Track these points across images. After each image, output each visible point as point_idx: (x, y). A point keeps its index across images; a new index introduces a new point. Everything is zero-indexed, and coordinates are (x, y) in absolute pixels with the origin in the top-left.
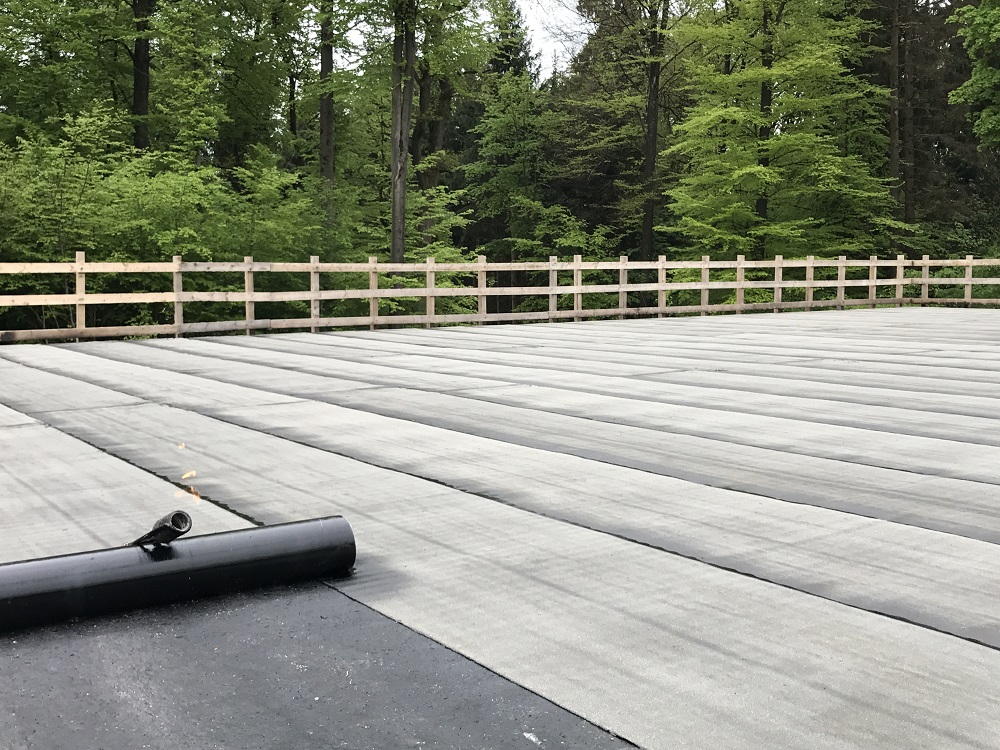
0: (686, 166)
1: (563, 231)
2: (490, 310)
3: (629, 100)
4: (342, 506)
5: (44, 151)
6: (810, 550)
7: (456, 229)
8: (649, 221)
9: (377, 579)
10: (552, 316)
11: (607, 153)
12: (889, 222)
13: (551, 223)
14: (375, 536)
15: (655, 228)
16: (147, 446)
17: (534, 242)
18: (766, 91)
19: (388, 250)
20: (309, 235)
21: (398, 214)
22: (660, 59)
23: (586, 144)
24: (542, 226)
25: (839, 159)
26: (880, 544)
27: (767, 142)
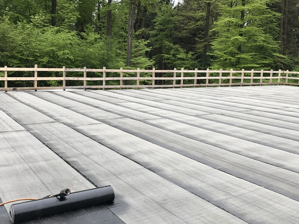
0: (217, 35)
1: (179, 53)
2: (155, 84)
3: (201, 14)
4: (111, 172)
5: (25, 26)
6: (241, 199)
7: (147, 52)
8: (205, 51)
9: (120, 205)
10: (174, 86)
11: (193, 29)
12: (278, 55)
13: (175, 50)
14: (120, 186)
15: (207, 54)
16: (56, 142)
17: (170, 56)
18: (243, 13)
19: (126, 58)
20: (103, 53)
21: (129, 47)
22: (211, 2)
23: (187, 27)
24: (172, 51)
25: (264, 35)
26: (260, 198)
27: (242, 29)
